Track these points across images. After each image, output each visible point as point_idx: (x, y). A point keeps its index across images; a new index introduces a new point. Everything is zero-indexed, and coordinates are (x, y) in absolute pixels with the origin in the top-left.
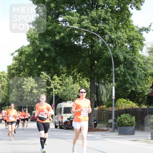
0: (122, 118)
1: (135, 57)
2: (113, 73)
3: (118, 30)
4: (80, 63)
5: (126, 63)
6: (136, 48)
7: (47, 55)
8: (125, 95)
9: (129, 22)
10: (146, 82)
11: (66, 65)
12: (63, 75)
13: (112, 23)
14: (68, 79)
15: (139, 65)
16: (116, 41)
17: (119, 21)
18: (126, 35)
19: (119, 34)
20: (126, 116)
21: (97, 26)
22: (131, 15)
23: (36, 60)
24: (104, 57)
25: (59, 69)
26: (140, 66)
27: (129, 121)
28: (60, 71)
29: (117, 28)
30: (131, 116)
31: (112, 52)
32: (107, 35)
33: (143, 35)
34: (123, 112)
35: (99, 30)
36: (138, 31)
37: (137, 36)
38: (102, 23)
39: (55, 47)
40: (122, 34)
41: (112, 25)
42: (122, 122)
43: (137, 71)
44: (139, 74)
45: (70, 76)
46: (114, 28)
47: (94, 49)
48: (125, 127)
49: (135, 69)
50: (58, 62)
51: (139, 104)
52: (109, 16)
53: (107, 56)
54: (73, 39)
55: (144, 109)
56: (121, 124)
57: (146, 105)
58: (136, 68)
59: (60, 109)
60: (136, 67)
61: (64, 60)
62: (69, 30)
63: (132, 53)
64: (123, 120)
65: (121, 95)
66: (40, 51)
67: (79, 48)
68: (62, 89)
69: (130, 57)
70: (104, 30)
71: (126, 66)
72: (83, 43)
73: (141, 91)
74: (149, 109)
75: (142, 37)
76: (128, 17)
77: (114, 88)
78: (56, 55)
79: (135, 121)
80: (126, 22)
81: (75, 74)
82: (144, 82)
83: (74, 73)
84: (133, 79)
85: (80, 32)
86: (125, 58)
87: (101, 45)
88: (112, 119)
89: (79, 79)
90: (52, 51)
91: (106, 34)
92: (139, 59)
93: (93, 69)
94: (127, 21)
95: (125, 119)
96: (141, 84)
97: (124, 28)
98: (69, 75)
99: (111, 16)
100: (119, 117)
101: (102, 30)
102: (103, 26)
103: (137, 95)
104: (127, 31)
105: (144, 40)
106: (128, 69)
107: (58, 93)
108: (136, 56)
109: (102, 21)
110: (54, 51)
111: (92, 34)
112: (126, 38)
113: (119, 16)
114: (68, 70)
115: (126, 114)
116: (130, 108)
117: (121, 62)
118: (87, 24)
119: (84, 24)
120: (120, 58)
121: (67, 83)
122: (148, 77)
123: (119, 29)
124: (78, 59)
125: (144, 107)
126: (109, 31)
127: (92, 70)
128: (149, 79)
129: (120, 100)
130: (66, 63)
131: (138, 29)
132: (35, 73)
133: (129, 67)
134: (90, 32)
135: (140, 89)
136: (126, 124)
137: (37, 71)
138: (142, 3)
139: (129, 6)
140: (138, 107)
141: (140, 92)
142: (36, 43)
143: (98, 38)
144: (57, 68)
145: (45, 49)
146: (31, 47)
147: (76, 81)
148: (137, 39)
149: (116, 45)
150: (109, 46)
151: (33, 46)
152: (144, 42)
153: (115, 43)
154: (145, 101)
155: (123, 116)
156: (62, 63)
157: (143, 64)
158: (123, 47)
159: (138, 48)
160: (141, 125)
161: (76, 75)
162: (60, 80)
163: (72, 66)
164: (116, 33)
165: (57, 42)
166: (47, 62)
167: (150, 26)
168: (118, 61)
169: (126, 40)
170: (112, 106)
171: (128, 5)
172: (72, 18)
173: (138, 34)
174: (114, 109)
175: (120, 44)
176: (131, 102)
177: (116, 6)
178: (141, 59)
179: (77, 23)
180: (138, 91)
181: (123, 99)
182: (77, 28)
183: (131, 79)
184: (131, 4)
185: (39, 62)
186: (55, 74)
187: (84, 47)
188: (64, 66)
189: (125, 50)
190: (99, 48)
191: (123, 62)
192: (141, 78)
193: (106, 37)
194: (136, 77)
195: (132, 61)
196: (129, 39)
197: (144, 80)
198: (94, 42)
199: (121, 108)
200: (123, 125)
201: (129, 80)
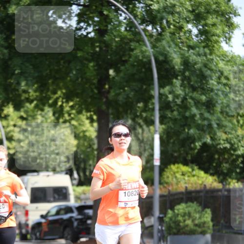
0: (178, 215)
1: (212, 59)
2: (156, 101)
4: (71, 75)
6: (213, 35)
8: (187, 154)
10: (238, 122)
11: (34, 81)
12: (28, 105)
14: (43, 117)
15: (223, 78)
16: (162, 19)
18: (188, 3)
24: (131, 59)
25: (18, 90)
26: (225, 81)
27: (197, 222)
28: (20, 96)
30: (200, 209)
31: (154, 47)
32: (140, 3)
34: (182, 198)
37: (216, 3)
39: (8, 33)
42: (177, 223)
43: (217, 94)
44: (222, 103)
45: (47, 109)
47: (106, 38)
49: (212, 90)
50: (16, 72)
51: (221, 177)
53: (139, 56)
56: (176, 228)
57: (238, 180)
58: (215, 88)
60: (213, 84)
61: (31, 67)
63: (204, 47)
64: (180, 218)
65: (176, 154)
69: (199, 59)
71: (189, 83)
72: (79, 22)
73: (228, 146)
75: (230, 7)
77: (157, 137)
78: (10, 54)
79: (212, 220)
81: (60, 103)
82: (235, 121)
83: (56, 102)
84: (207, 115)
86: (186, 63)
87: (126, 28)
88: (153, 215)
89: (70, 115)
92: (221, 65)
93: (104, 90)
95: (187, 217)
96: (226, 126)
98: (44, 105)
100: (170, 212)
103: (217, 156)
105: (236, 14)
106: (194, 89)
108: (213, 57)
110: (6, 44)
112: (189, 11)
114: (41, 92)
115: (189, 204)
116: (198, 188)
117: (174, 73)
120: (174, 61)
124: (67, 65)
125: (235, 184)
127: (102, 93)
129: (174, 167)
130: (36, 75)
133: (196, 85)
135: (224, 140)
136: (189, 229)
140: (220, 186)
141: (225, 148)
143: (117, 9)
144: (13, 86)
147: (61, 120)
149: (163, 30)
150: (145, 30)
152: (235, 20)
153: (161, 24)
154: (238, 170)
155: (181, 208)
156: (27, 75)
157: (231, 76)
158: (182, 34)
159: (219, 36)
160: (228, 231)
161: (61, 106)
162: (22, 118)
163: (53, 83)
168: (167, 70)
169: (189, 15)
174: (157, 191)
175: (174, 26)
176: (202, 172)
178: (227, 65)
180: (219, 144)
181: (181, 166)
183: (201, 115)
186: (8, 103)
187: (82, 34)
188: (30, 83)
189: (185, 40)
190: (119, 36)
191: (180, 72)
192: (227, 114)
193: (138, 8)
194: (213, 110)
195: (204, 69)
196: (197, 12)
197: (233, 116)
198: (106, 22)
199: (175, 187)
200: (181, 231)
201: (196, 119)
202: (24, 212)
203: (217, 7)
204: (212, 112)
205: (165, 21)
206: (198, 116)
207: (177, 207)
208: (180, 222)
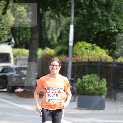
0: (85, 82)
2: (72, 2)
20: (92, 78)
27: (96, 87)
30: (99, 78)
42: (84, 87)
44: (116, 5)
48: (89, 97)
56: (83, 91)
64: (86, 84)
79: (107, 86)
84: (106, 13)
95: (90, 84)
100: (79, 79)
115: (92, 75)
136: (91, 92)
155: (86, 77)
183: (102, 13)
194: (110, 9)
200: (86, 93)
201: (98, 15)
204: (109, 11)
206: (100, 14)
207: (84, 77)
208: (85, 87)
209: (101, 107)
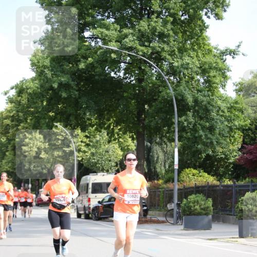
0: (190, 202)
1: (213, 99)
2: (176, 126)
3: (185, 53)
4: (120, 108)
5: (197, 108)
6: (214, 83)
7: (64, 95)
8: (196, 162)
9: (204, 39)
10: (230, 140)
11: (95, 112)
12: (91, 128)
13: (174, 41)
14: (100, 136)
15: (220, 112)
16: (180, 72)
17: (187, 38)
18: (197, 62)
19: (187, 59)
20: (198, 198)
21: (149, 46)
22: (207, 27)
23: (45, 103)
24: (159, 98)
25: (84, 119)
26: (221, 114)
27: (202, 207)
28: (85, 122)
29: (182, 50)
30: (205, 198)
31: (175, 90)
32: (166, 62)
33: (226, 62)
34: (193, 191)
35: (152, 53)
36: (218, 55)
37: (216, 63)
38: (158, 42)
39: (78, 81)
40: (191, 61)
41: (174, 45)
42: (189, 208)
43: (216, 122)
44: (220, 128)
45: (103, 131)
46: (178, 49)
47: (143, 84)
48: (196, 216)
49: (213, 119)
50: (84, 106)
51: (219, 177)
52: (170, 29)
53: (165, 96)
54: (108, 68)
55: (228, 186)
56: (189, 211)
57: (230, 179)
58: (215, 118)
59: (86, 185)
60: (214, 115)
61: (93, 103)
62: (102, 52)
63: (208, 91)
64: (191, 204)
65: (189, 162)
66: (52, 88)
67: (118, 82)
68: (90, 152)
69: (205, 99)
70: (160, 52)
71: (198, 115)
72: (125, 74)
73: (223, 156)
74: (236, 186)
75: (224, 66)
76: (201, 31)
77: (176, 150)
78: (79, 95)
79: (213, 206)
80: (197, 39)
81: (112, 127)
82: (228, 140)
83: (109, 126)
84: (209, 136)
85: (121, 56)
86: (196, 101)
87: (156, 78)
88: (173, 202)
89: (118, 135)
90: (73, 88)
91: (164, 59)
92: (219, 103)
93: (141, 118)
94: (200, 39)
95: (196, 204)
96: (222, 143)
97: (194, 50)
98: (101, 128)
99: (172, 29)
100: (185, 200)
101: (158, 53)
102: (159, 47)
103: (216, 163)
104: (200, 54)
105: (229, 70)
106: (201, 118)
107: (83, 159)
108: (214, 97)
109: (157, 39)
110: (77, 88)
111: (141, 59)
112: (198, 67)
113: (186, 29)
114: (100, 119)
115: (198, 195)
116: (204, 184)
117: (188, 107)
118: (133, 43)
119: (127, 43)
120: (188, 100)
121: (97, 142)
122: (235, 133)
123: (185, 51)
124: (117, 102)
125: (228, 182)
126: (169, 55)
127: (140, 120)
128: (236, 136)
129: (187, 170)
130: (97, 108)
131: (219, 52)
132: (44, 124)
133: (203, 116)
134: (137, 57)
135: (221, 153)
136: (197, 212)
137: (47, 120)
138: (226, 8)
139: (203, 13)
140: (218, 183)
141: (222, 158)
142: (46, 74)
143: (151, 66)
144: (81, 116)
145: (61, 84)
146: (37, 82)
147: (113, 138)
148: (216, 68)
149: (181, 79)
150: (169, 79)
151: (40, 80)
152: (228, 74)
153: (179, 75)
154: (230, 173)
155: (192, 197)
156: (90, 108)
157: (226, 110)
158: (193, 82)
159: (218, 84)
160: (223, 213)
161: (113, 129)
162: (87, 137)
163: (107, 113)
164: (181, 59)
165: (80, 73)
166: (64, 107)
167: (239, 46)
168: (183, 106)
169: (198, 70)
170: (173, 181)
171: (202, 11)
172: (107, 32)
173: (219, 61)
174: (176, 186)
175: (188, 77)
176: (206, 174)
177: (181, 12)
178: (223, 103)
179: (116, 41)
180: (218, 155)
181: (192, 169)
182: (116, 49)
184: (207, 9)
185: (51, 107)
186: (77, 127)
187: (127, 81)
188: (92, 113)
189: (195, 86)
190: (151, 83)
191: (192, 107)
192: (223, 135)
193: (165, 65)
194: (214, 132)
195: (208, 106)
196: (203, 68)
197: (227, 137)
198: (143, 74)
199: (188, 184)
200: (192, 213)
201: (202, 138)
202: (87, 199)
203: (216, 65)
205: (182, 73)
206: (204, 136)
207: (190, 197)
208: (191, 207)
209: (208, 227)
